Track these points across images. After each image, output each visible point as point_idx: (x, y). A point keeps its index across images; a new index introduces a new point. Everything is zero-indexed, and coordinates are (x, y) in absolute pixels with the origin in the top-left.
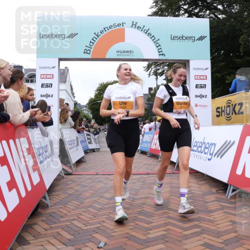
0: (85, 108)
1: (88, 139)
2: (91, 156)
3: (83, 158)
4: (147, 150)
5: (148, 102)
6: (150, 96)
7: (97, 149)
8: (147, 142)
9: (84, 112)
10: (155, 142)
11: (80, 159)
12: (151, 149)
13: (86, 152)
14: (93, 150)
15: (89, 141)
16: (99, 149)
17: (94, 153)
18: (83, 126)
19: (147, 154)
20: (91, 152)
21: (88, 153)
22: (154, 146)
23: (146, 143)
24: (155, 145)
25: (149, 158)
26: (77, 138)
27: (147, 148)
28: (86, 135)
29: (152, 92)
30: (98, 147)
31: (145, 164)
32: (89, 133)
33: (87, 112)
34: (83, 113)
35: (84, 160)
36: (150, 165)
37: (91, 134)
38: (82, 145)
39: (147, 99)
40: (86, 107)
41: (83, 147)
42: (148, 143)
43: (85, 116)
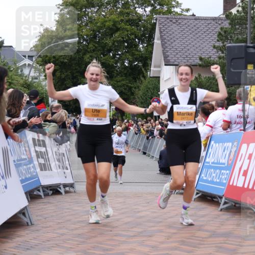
0: (27, 61)
1: (39, 155)
2: (47, 207)
3: (23, 212)
4: (218, 190)
5: (220, 44)
6: (226, 24)
7: (65, 186)
8: (217, 166)
9: (26, 71)
10: (245, 168)
11: (15, 216)
12: (232, 188)
13: (32, 196)
14: (55, 190)
15: (42, 161)
16: (72, 185)
17: (58, 197)
18: (22, 117)
19: (218, 204)
20: (46, 195)
21: (39, 197)
22: (242, 178)
23: (215, 168)
24: (245, 174)
25: (226, 216)
26: (5, 153)
27: (220, 184)
28: (31, 142)
29: (234, 11)
30: (69, 181)
31: (214, 234)
32: (41, 137)
33: (32, 74)
34: (22, 75)
35: (26, 220)
36: (227, 235)
37: (47, 140)
38: (20, 174)
39: (220, 34)
40: (30, 57)
41: (22, 181)
42: (221, 169)
43: (28, 86)
